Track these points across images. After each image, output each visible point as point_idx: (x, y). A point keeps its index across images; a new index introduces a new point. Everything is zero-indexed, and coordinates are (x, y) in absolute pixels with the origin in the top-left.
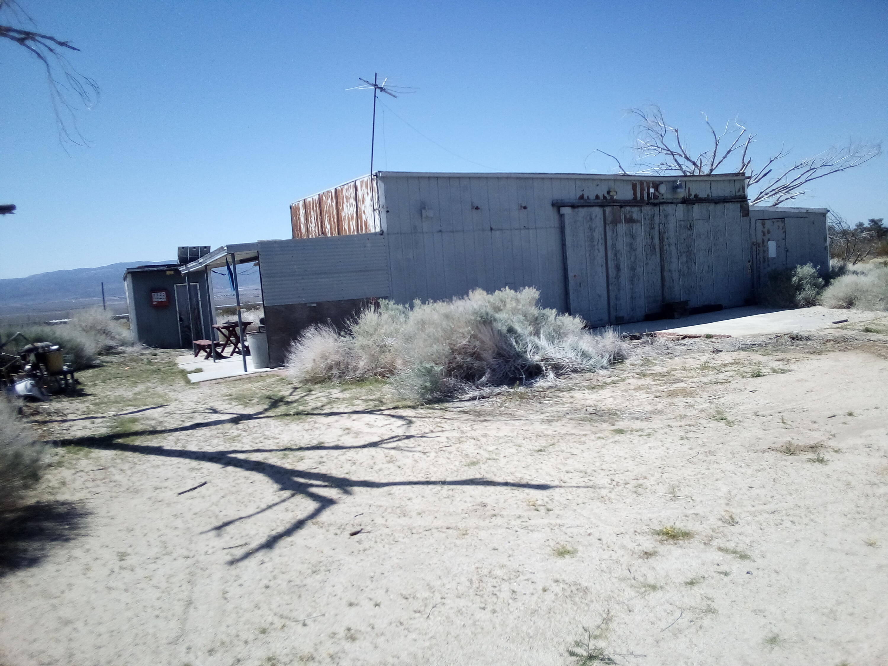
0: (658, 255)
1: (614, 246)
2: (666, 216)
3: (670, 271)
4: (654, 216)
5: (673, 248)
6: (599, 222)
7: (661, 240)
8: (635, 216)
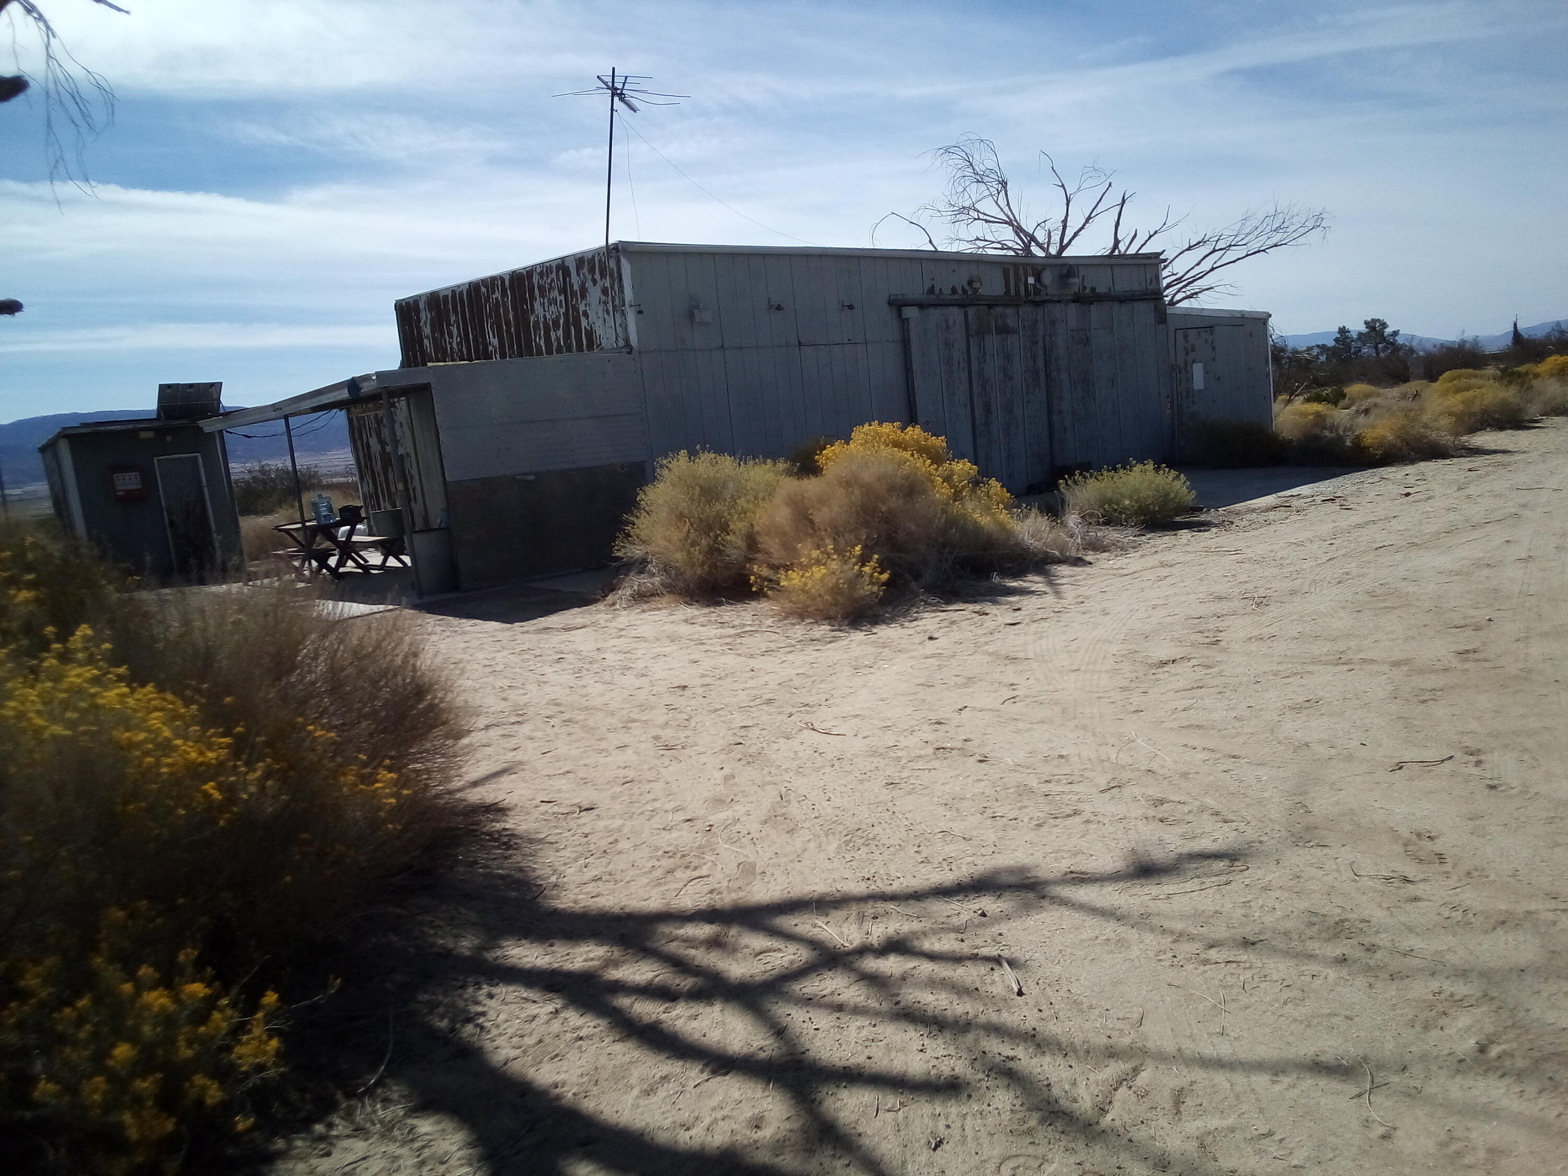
0: (1043, 384)
1: (981, 372)
2: (1053, 323)
3: (1060, 412)
4: (1036, 321)
5: (1064, 376)
6: (958, 334)
7: (1047, 362)
8: (1011, 322)
